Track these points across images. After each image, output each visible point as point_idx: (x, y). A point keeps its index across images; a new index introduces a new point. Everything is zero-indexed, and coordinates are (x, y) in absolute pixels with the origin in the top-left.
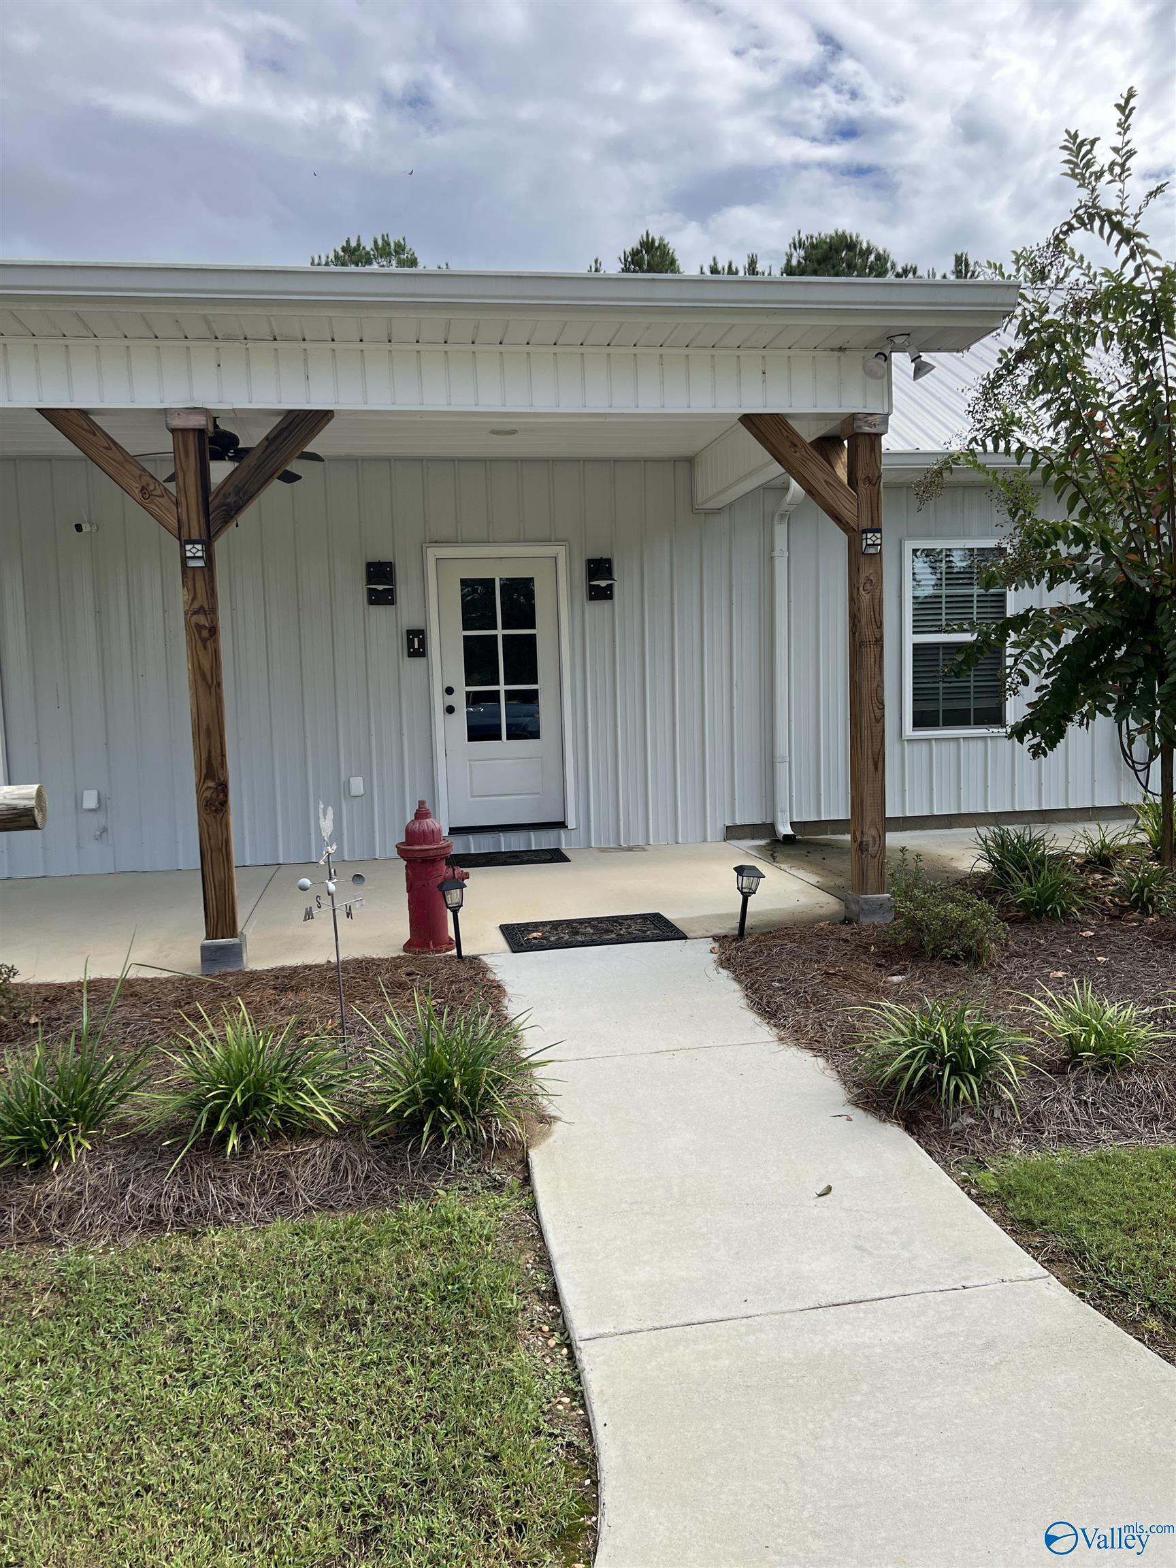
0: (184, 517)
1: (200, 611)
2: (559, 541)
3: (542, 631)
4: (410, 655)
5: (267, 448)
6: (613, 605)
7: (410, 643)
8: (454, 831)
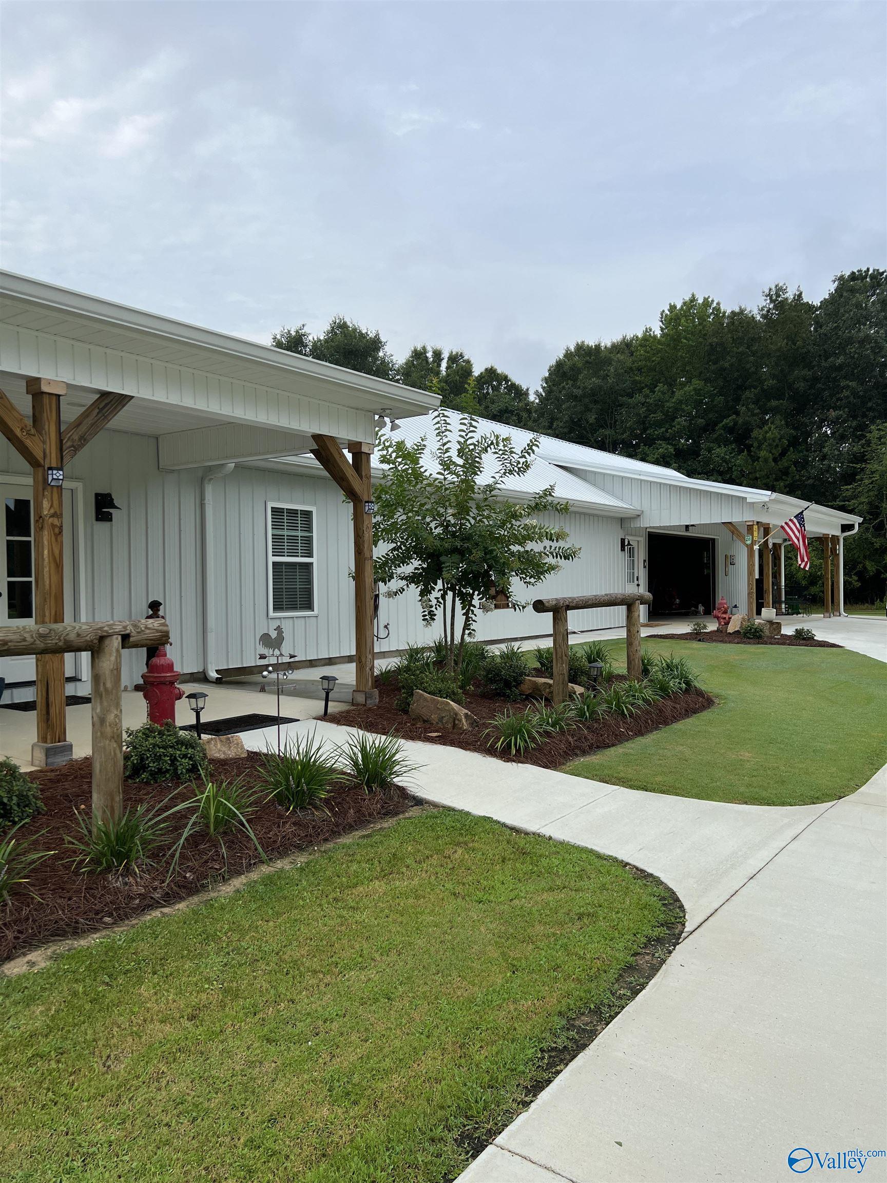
6: (112, 526)
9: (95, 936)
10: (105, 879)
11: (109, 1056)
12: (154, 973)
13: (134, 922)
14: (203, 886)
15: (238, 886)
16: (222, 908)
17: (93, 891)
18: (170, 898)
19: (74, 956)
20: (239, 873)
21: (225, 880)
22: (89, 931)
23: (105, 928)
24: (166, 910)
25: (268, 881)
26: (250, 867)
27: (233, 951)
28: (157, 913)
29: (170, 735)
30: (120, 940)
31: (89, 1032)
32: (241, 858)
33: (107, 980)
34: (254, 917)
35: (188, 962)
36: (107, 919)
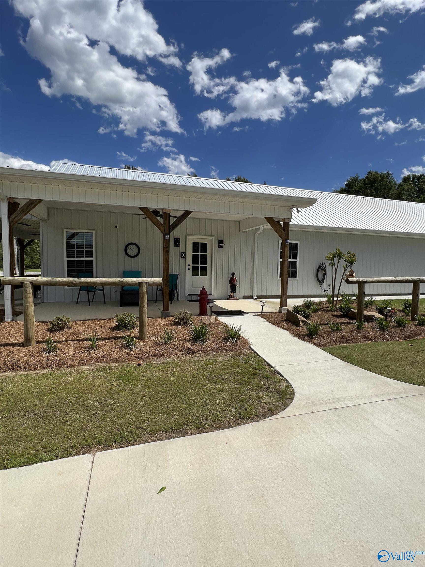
0: (165, 229)
1: (167, 247)
2: (213, 236)
3: (208, 254)
4: (182, 257)
5: (182, 217)
7: (182, 255)
8: (189, 295)
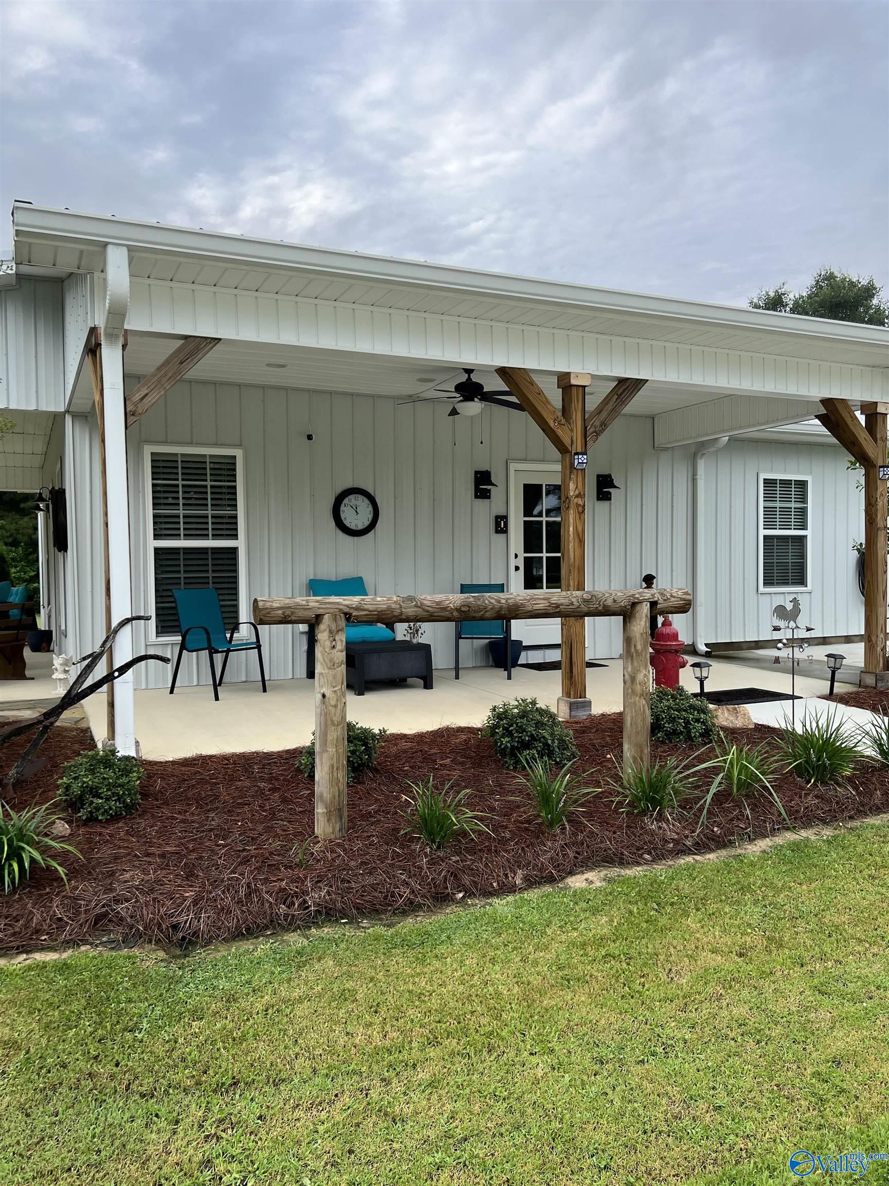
0: (574, 438)
4: (497, 532)
6: (610, 504)
7: (497, 524)
9: (638, 869)
10: (643, 821)
11: (670, 970)
12: (698, 910)
13: (671, 863)
14: (730, 842)
15: (764, 847)
16: (752, 864)
17: (633, 830)
18: (701, 847)
19: (625, 881)
20: (765, 836)
21: (751, 840)
22: (633, 864)
23: (645, 864)
24: (698, 858)
25: (796, 847)
26: (774, 832)
27: (770, 905)
28: (689, 859)
29: (683, 700)
30: (661, 876)
31: (650, 946)
32: (765, 822)
33: (656, 907)
34: (786, 879)
35: (727, 906)
36: (647, 856)
